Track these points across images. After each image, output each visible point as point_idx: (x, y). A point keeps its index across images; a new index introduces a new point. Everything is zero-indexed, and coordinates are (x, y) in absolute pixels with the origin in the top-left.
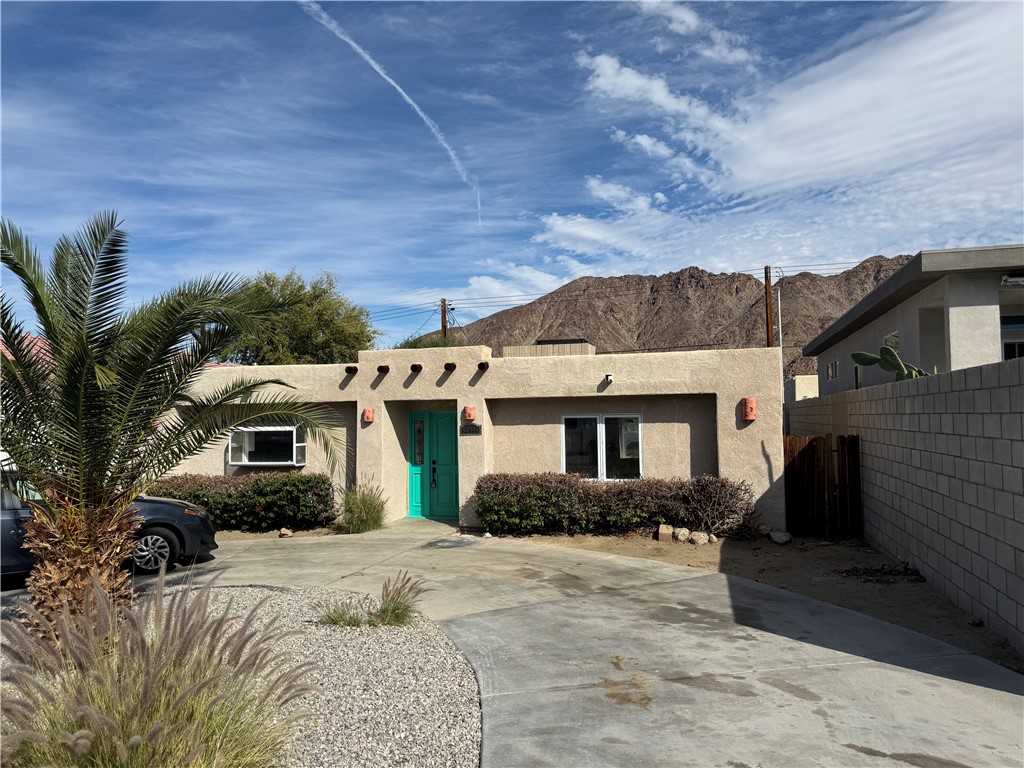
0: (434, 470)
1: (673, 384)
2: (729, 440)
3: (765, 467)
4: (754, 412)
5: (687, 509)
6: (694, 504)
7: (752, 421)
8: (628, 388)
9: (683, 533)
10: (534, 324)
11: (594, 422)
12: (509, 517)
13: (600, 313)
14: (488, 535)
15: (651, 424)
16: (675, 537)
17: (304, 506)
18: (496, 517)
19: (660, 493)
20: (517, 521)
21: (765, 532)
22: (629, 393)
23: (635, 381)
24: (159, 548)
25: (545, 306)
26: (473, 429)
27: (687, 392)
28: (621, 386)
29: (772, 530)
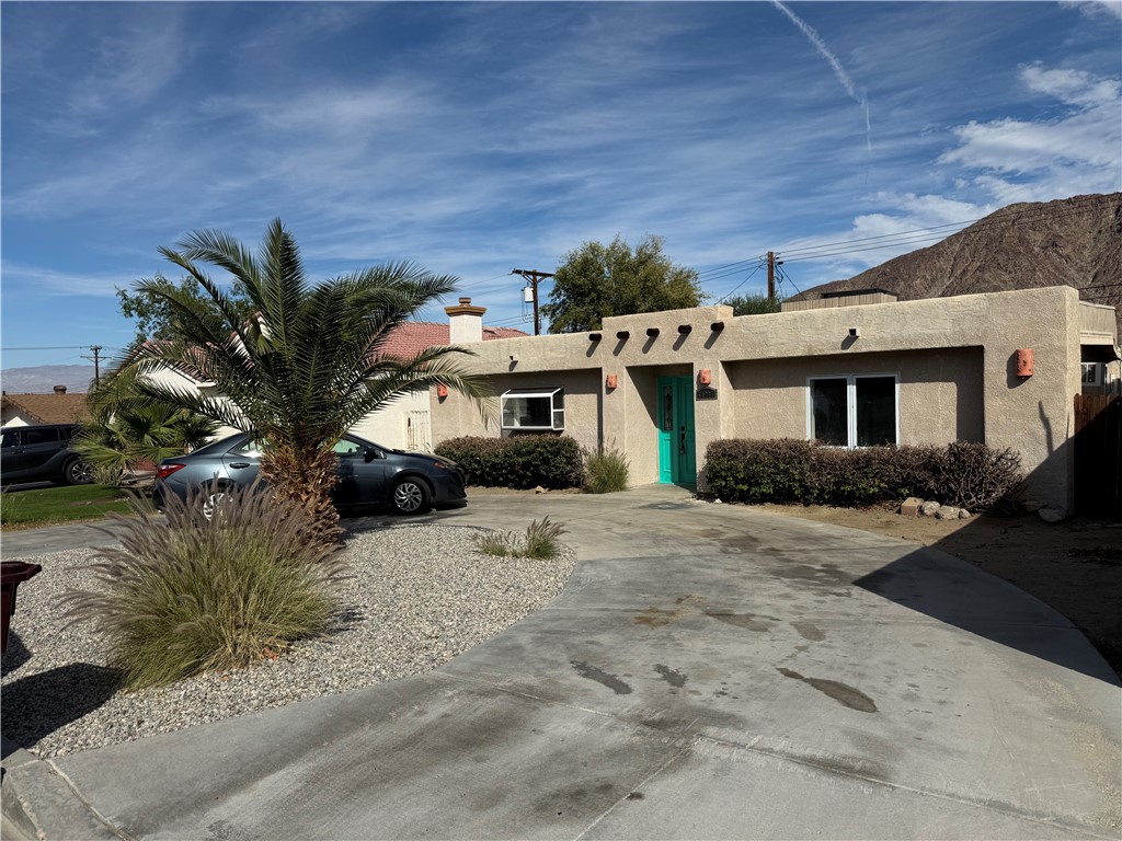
0: (683, 436)
1: (931, 337)
2: (998, 402)
3: (1042, 432)
4: (1029, 366)
5: (937, 481)
6: (944, 476)
7: (1028, 377)
8: (878, 343)
9: (932, 506)
10: (941, 270)
11: (843, 385)
12: (737, 483)
13: (1037, 249)
14: (718, 501)
15: (910, 384)
16: (921, 510)
17: (554, 466)
18: (724, 483)
19: (903, 461)
20: (745, 488)
21: (1033, 509)
22: (878, 349)
23: (885, 335)
24: (414, 493)
25: (957, 247)
26: (708, 393)
27: (946, 345)
28: (868, 342)
29: (1044, 507)
